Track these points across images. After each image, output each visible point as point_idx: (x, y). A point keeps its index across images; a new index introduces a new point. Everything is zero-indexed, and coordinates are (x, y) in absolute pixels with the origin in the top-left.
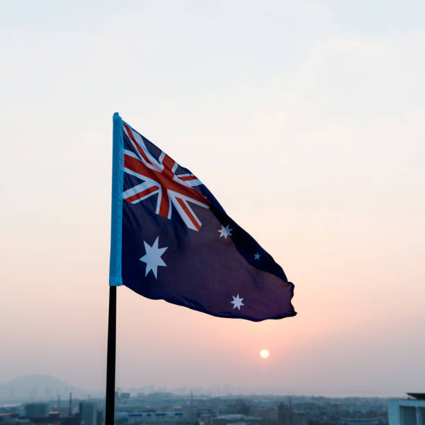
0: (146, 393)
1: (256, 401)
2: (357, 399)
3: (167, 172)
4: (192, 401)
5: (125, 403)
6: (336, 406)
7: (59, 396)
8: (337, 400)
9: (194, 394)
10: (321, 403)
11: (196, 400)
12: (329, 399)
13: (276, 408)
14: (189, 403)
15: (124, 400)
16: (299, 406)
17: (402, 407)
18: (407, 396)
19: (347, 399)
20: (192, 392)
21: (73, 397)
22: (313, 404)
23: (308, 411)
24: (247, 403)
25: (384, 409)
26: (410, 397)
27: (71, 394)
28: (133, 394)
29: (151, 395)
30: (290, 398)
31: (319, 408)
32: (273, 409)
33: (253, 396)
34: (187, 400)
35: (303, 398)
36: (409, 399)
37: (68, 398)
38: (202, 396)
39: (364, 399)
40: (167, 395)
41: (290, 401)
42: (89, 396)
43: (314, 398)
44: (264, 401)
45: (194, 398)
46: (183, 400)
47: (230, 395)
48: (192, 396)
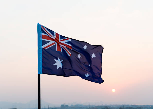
0: (74, 105)
1: (112, 107)
2: (148, 106)
3: (57, 39)
4: (90, 107)
7: (45, 107)
8: (141, 106)
9: (90, 105)
10: (135, 107)
11: (91, 107)
12: (138, 106)
14: (88, 108)
15: (66, 107)
19: (144, 106)
21: (50, 107)
22: (132, 108)
27: (49, 106)
28: (70, 105)
29: (76, 105)
30: (124, 106)
33: (111, 105)
34: (88, 107)
35: (128, 105)
37: (48, 107)
38: (93, 105)
40: (81, 105)
42: (55, 106)
43: (132, 105)
44: (115, 107)
45: (90, 106)
46: (86, 107)
47: (103, 105)
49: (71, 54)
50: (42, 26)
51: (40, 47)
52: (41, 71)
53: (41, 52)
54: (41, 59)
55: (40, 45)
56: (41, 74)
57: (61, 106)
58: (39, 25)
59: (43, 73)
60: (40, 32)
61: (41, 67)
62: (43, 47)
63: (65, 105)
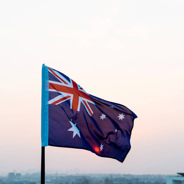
0: (31, 173)
1: (93, 177)
2: (149, 175)
4: (57, 177)
5: (18, 179)
6: (137, 179)
8: (138, 176)
10: (129, 178)
12: (133, 176)
13: (104, 181)
14: (55, 178)
15: (17, 177)
16: (116, 179)
17: (174, 181)
18: (177, 175)
19: (144, 176)
20: (56, 172)
22: (124, 178)
23: (122, 182)
24: (88, 178)
25: (164, 181)
26: (179, 175)
28: (23, 174)
30: (112, 175)
31: (127, 180)
32: (102, 181)
35: (119, 175)
36: (178, 176)
38: (62, 174)
39: (153, 175)
41: (112, 177)
43: (125, 175)
46: (51, 177)
48: (56, 174)
49: (93, 113)
50: (50, 69)
51: (45, 103)
52: (47, 141)
53: (47, 111)
54: (47, 122)
55: (45, 100)
56: (45, 147)
57: (8, 174)
58: (44, 68)
59: (49, 145)
60: (46, 78)
61: (46, 135)
62: (51, 102)
63: (15, 174)
